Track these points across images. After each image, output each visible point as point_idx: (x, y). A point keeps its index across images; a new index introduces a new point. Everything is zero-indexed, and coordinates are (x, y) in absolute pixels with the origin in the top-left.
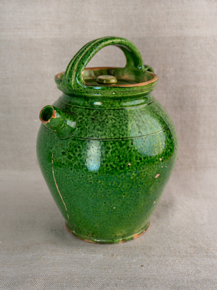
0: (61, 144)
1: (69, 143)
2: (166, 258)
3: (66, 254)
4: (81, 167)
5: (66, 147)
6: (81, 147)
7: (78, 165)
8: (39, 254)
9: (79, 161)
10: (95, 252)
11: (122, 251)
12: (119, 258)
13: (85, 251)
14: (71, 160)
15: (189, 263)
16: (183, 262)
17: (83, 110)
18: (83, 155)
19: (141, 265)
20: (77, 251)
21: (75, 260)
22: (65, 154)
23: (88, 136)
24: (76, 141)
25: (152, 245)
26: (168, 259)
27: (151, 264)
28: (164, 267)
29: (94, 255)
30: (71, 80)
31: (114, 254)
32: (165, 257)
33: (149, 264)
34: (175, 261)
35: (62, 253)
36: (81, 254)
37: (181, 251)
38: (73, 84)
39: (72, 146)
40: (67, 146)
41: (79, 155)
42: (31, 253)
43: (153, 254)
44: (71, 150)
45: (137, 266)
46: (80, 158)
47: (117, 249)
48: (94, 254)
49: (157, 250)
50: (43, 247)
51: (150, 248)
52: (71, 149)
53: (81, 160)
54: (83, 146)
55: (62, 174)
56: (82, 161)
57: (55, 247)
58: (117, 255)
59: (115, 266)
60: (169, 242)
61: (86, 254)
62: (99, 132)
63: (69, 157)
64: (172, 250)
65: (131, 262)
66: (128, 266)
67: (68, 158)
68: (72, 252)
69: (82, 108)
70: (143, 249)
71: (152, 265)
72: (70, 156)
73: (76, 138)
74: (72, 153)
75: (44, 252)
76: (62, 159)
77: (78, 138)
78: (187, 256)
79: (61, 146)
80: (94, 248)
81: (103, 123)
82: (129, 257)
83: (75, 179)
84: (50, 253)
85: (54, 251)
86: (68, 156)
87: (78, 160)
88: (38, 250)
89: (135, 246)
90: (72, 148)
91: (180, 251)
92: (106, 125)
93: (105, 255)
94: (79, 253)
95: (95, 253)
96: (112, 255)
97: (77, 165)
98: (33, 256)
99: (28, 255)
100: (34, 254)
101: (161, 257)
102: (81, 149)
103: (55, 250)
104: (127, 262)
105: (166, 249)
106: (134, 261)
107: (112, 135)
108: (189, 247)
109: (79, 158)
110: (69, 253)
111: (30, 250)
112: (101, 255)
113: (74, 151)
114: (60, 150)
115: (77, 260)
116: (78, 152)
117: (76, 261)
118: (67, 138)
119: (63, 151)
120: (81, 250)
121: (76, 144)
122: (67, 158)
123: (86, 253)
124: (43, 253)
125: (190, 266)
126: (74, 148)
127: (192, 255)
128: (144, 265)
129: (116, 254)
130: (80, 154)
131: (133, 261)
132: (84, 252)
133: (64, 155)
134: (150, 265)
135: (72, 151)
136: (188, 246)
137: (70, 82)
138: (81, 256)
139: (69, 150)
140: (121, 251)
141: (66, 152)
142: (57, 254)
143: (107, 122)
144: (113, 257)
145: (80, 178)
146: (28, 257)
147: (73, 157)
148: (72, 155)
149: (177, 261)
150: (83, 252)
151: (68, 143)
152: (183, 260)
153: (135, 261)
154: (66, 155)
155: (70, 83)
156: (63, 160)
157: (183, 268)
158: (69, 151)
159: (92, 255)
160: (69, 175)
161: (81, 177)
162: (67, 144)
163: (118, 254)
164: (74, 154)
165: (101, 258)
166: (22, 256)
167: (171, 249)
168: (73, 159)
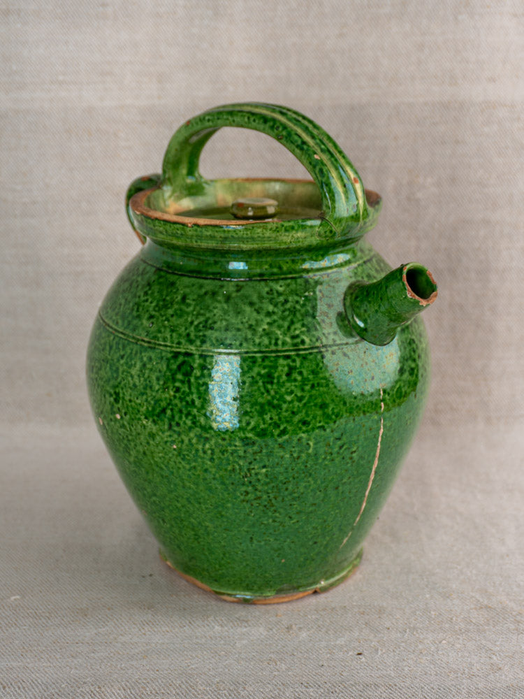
2: (417, 636)
3: (177, 629)
8: (112, 631)
10: (246, 622)
11: (314, 617)
12: (304, 635)
13: (222, 620)
15: (474, 647)
16: (458, 646)
19: (356, 653)
20: (203, 621)
21: (197, 641)
25: (385, 604)
26: (422, 637)
27: (382, 650)
28: (412, 656)
29: (245, 630)
31: (294, 626)
32: (415, 633)
33: (377, 650)
34: (440, 642)
35: (167, 629)
36: (214, 627)
37: (454, 619)
42: (92, 626)
43: (388, 624)
47: (301, 614)
48: (246, 627)
49: (398, 616)
50: (121, 615)
51: (381, 611)
57: (150, 615)
58: (300, 628)
59: (295, 654)
60: (428, 596)
61: (226, 628)
64: (433, 616)
65: (332, 643)
66: (327, 655)
68: (190, 623)
70: (363, 614)
71: (384, 651)
75: (123, 628)
78: (468, 631)
80: (244, 614)
82: (329, 632)
84: (137, 630)
85: (147, 624)
88: (108, 622)
89: (345, 607)
91: (452, 619)
93: (271, 629)
94: (208, 626)
95: (246, 625)
96: (288, 628)
98: (96, 634)
99: (85, 631)
100: (100, 630)
101: (406, 632)
103: (150, 621)
104: (324, 644)
105: (418, 613)
106: (341, 641)
108: (476, 609)
110: (185, 626)
111: (89, 619)
112: (261, 629)
115: (203, 640)
117: (201, 644)
120: (212, 618)
123: (226, 625)
124: (122, 630)
127: (481, 628)
128: (365, 653)
129: (296, 625)
131: (338, 642)
132: (221, 622)
134: (380, 653)
136: (472, 606)
138: (214, 632)
140: (309, 617)
142: (156, 630)
144: (291, 632)
146: (85, 637)
149: (444, 642)
150: (218, 622)
152: (459, 639)
153: (343, 643)
157: (460, 660)
159: (239, 630)
163: (301, 626)
165: (262, 637)
166: (69, 632)
167: (432, 612)
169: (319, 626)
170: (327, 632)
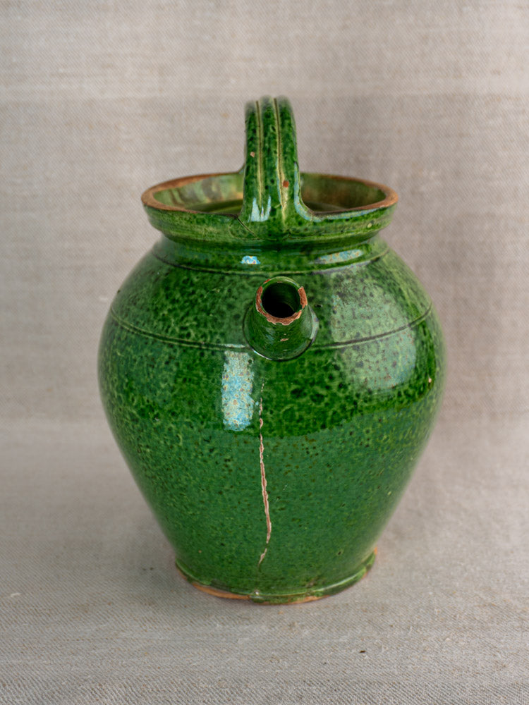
0: (284, 373)
1: (306, 364)
2: (421, 633)
3: (178, 628)
4: (348, 414)
5: (300, 375)
6: (342, 366)
7: (342, 412)
8: (113, 627)
9: (343, 402)
10: (248, 619)
11: (316, 614)
12: (306, 632)
13: (223, 619)
14: (323, 405)
15: (478, 644)
16: (463, 644)
18: (349, 384)
19: (359, 650)
20: (205, 620)
21: (200, 638)
22: (302, 394)
23: (347, 336)
24: (325, 355)
25: (387, 601)
26: (425, 634)
27: (385, 648)
28: (416, 654)
29: (247, 627)
30: (280, 207)
31: (296, 624)
32: (418, 630)
33: (380, 648)
34: (444, 640)
35: (169, 626)
36: (215, 625)
37: (458, 616)
38: (284, 217)
39: (316, 369)
40: (304, 372)
41: (341, 386)
42: (92, 623)
43: (391, 622)
44: (316, 381)
45: (351, 651)
46: (344, 392)
47: (303, 611)
48: (247, 625)
49: (401, 614)
50: (122, 611)
51: (384, 608)
52: (316, 377)
53: (347, 398)
54: (344, 364)
55: (294, 446)
56: (349, 400)
57: (151, 612)
58: (303, 626)
59: (298, 651)
60: (431, 593)
61: (228, 626)
63: (315, 398)
64: (437, 614)
65: (335, 641)
66: (330, 652)
67: (314, 400)
68: (192, 622)
70: (366, 612)
71: (387, 649)
72: (318, 395)
73: (323, 349)
74: (322, 387)
75: (123, 624)
76: (296, 408)
77: (327, 345)
78: (472, 628)
79: (286, 377)
80: (245, 612)
81: (365, 298)
82: (332, 630)
83: (331, 447)
84: (138, 626)
85: (148, 620)
86: (312, 397)
87: (339, 399)
88: (109, 617)
89: (347, 604)
90: (318, 373)
91: (455, 616)
92: (372, 301)
93: (273, 627)
94: (210, 624)
95: (248, 622)
96: (290, 626)
97: (339, 411)
98: (97, 631)
99: (86, 627)
100: (101, 626)
101: (409, 629)
102: (342, 370)
103: (151, 618)
104: (327, 641)
105: (421, 610)
106: (344, 639)
108: (479, 606)
109: (341, 395)
110: (186, 625)
111: (90, 615)
112: (263, 627)
113: (327, 380)
114: (285, 389)
115: (205, 637)
116: (336, 379)
117: (203, 642)
118: (297, 355)
119: (294, 387)
120: (213, 617)
121: (327, 361)
122: (311, 402)
123: (228, 624)
124: (122, 626)
125: (481, 653)
126: (324, 373)
127: (485, 625)
128: (369, 650)
129: (298, 622)
130: (344, 384)
131: (341, 640)
132: (222, 621)
133: (298, 397)
134: (383, 650)
135: (320, 382)
136: (476, 604)
137: (277, 213)
138: (216, 630)
139: (311, 381)
140: (312, 615)
141: (304, 388)
142: (157, 627)
143: (372, 295)
144: (293, 629)
145: (344, 442)
146: (86, 633)
147: (327, 396)
148: (323, 392)
149: (448, 639)
150: (220, 621)
151: (303, 364)
152: (463, 636)
153: (346, 641)
154: (305, 394)
155: (277, 217)
156: (299, 410)
157: (464, 657)
158: (312, 384)
159: (241, 627)
160: (315, 444)
161: (347, 437)
162: (301, 367)
163: (304, 623)
164: (328, 388)
165: (265, 634)
166: (70, 628)
167: (435, 610)
168: (326, 400)
169: (322, 624)
170: (329, 630)
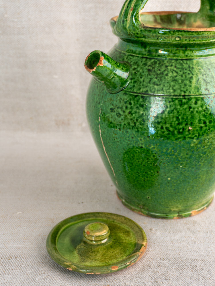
0: (110, 99)
1: (118, 98)
4: (131, 127)
5: (115, 102)
6: (133, 104)
7: (128, 125)
9: (129, 121)
14: (120, 119)
17: (138, 59)
18: (134, 113)
22: (113, 111)
23: (141, 90)
24: (127, 96)
30: (127, 20)
38: (128, 26)
39: (122, 101)
40: (117, 101)
41: (130, 113)
44: (120, 107)
45: (181, 244)
46: (130, 116)
52: (120, 105)
53: (131, 119)
54: (134, 103)
55: (109, 134)
56: (132, 121)
62: (156, 87)
63: (118, 114)
65: (173, 238)
67: (117, 116)
69: (138, 57)
72: (119, 114)
73: (128, 93)
74: (121, 110)
76: (110, 116)
77: (130, 92)
79: (110, 101)
81: (161, 75)
83: (123, 141)
86: (117, 113)
87: (128, 119)
90: (122, 104)
92: (165, 78)
97: (127, 124)
102: (132, 105)
107: (171, 91)
109: (129, 117)
113: (124, 108)
114: (108, 106)
116: (128, 109)
118: (117, 92)
119: (112, 107)
121: (127, 99)
122: (116, 116)
126: (124, 104)
130: (131, 112)
133: (112, 111)
135: (122, 108)
137: (125, 23)
139: (118, 106)
141: (115, 109)
143: (167, 75)
145: (129, 140)
147: (123, 115)
148: (122, 113)
151: (117, 97)
154: (114, 111)
155: (125, 25)
156: (111, 118)
158: (118, 108)
160: (117, 136)
161: (131, 139)
162: (116, 98)
164: (124, 112)
168: (122, 117)
